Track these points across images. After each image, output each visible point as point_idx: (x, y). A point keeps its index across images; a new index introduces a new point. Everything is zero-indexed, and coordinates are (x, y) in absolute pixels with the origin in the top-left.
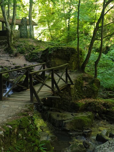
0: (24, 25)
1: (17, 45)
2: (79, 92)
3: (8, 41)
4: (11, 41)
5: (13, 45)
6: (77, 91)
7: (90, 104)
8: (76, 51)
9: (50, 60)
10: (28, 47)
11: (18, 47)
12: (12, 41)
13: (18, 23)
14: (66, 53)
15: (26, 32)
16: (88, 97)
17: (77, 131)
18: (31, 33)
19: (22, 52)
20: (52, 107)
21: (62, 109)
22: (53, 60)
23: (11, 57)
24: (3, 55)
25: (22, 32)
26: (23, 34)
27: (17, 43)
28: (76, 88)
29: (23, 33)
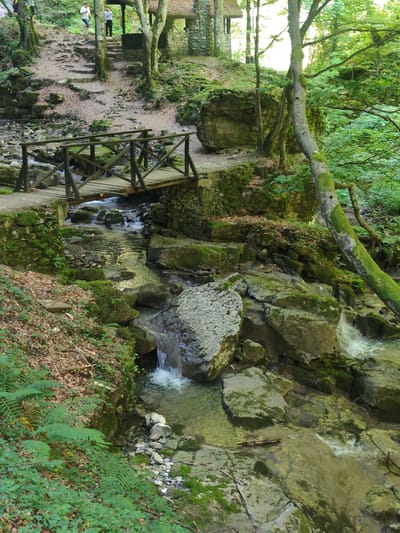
0: (199, 19)
1: (168, 78)
2: (228, 199)
3: (146, 64)
4: (153, 65)
5: (157, 75)
6: (224, 197)
7: (249, 228)
8: (274, 101)
9: (203, 123)
10: (192, 85)
11: (169, 82)
12: (156, 67)
13: (184, 13)
14: (242, 107)
15: (205, 38)
16: (252, 213)
17: (182, 271)
18: (219, 41)
19: (173, 98)
20: (166, 227)
21: (184, 232)
22: (210, 123)
23: (146, 109)
24: (129, 104)
25: (195, 38)
26: (195, 44)
27: (170, 72)
28: (221, 190)
29: (196, 41)
